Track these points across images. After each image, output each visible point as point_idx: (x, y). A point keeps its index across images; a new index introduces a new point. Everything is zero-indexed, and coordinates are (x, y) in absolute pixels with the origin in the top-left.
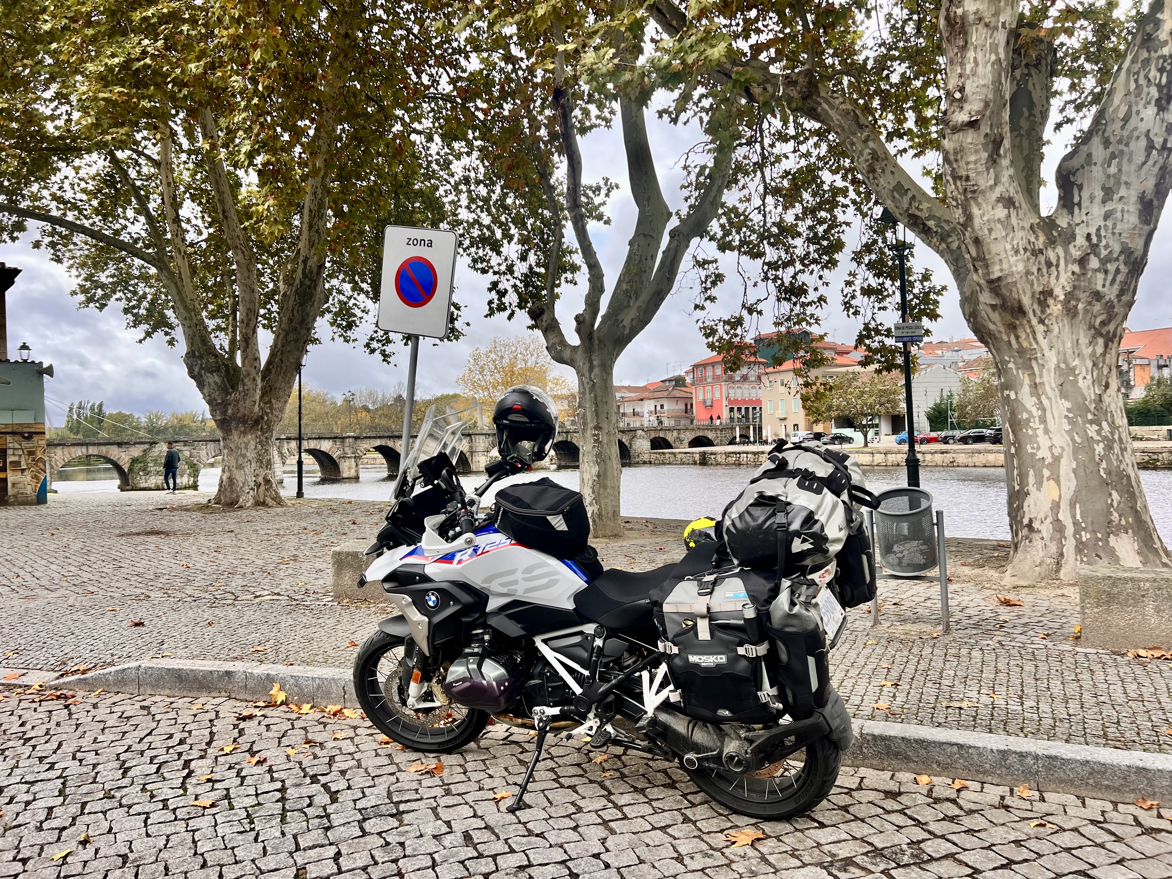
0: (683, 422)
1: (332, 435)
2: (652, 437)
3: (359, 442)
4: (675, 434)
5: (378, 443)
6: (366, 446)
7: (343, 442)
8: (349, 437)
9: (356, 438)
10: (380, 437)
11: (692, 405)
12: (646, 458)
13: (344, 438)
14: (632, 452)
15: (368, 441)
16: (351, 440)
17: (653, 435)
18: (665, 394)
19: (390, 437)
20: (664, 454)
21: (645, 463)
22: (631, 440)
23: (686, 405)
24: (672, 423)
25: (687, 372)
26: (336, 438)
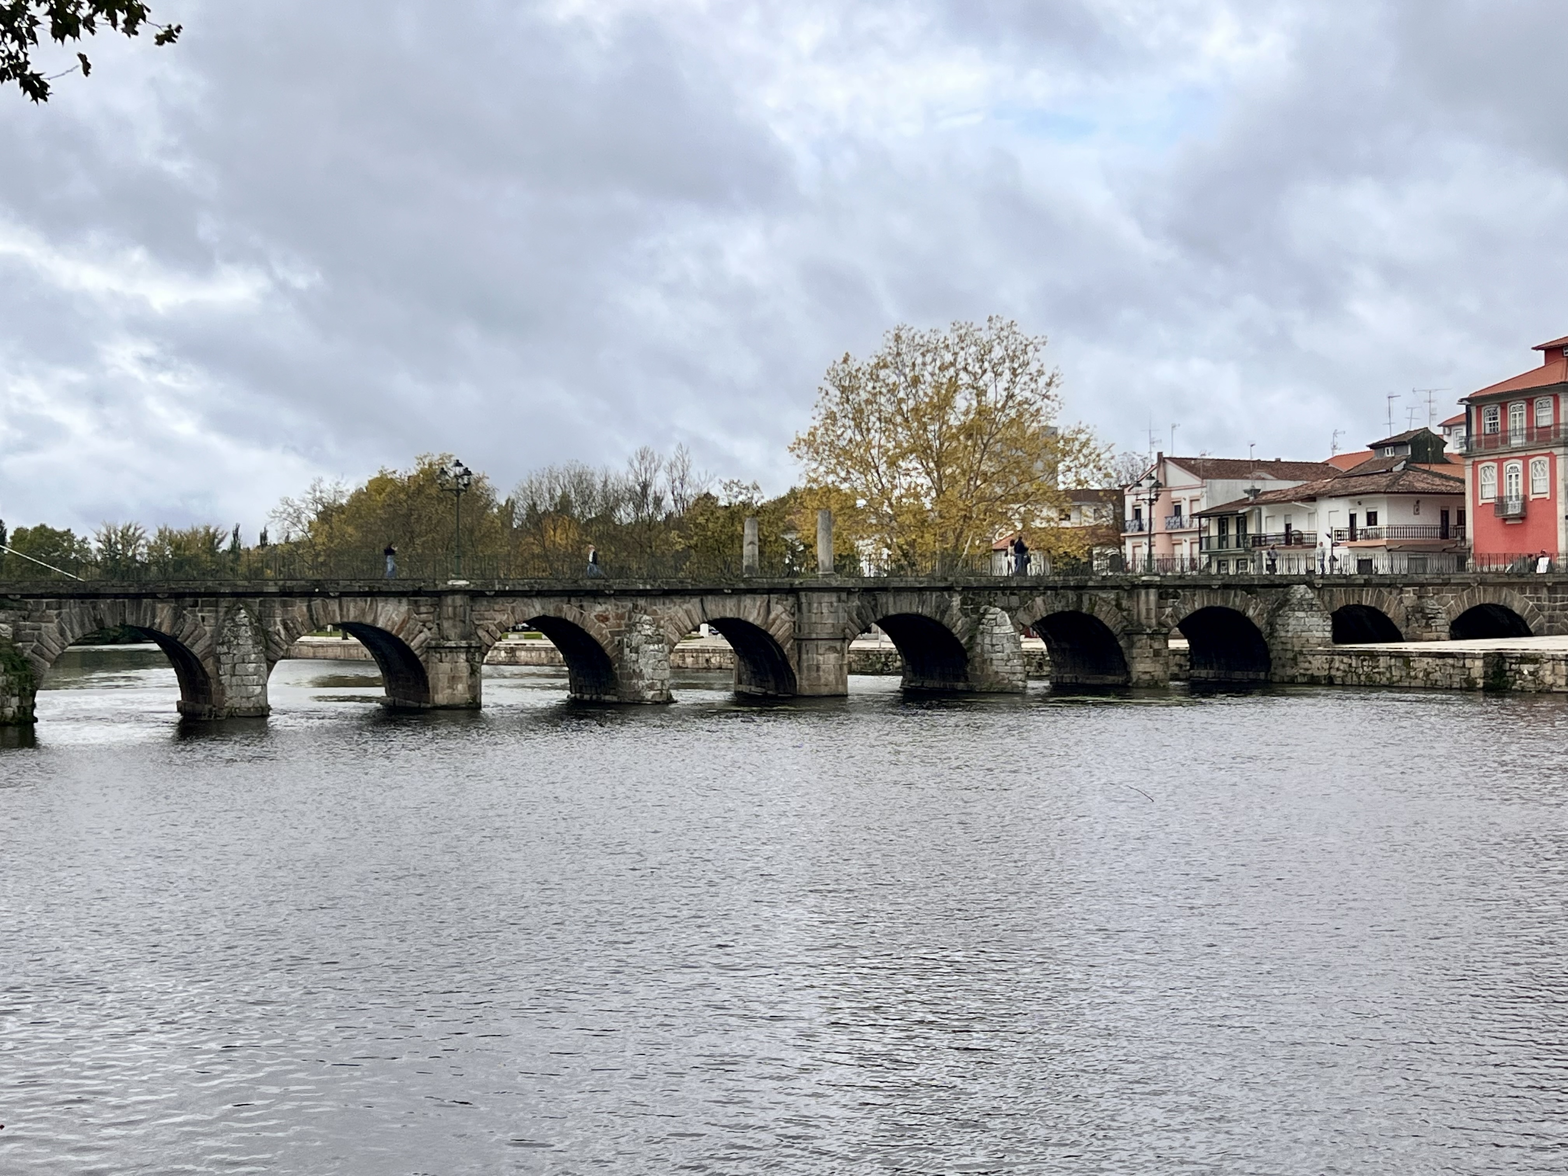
0: (1434, 564)
1: (408, 587)
2: (1337, 606)
3: (482, 605)
4: (1409, 596)
5: (536, 609)
6: (502, 618)
7: (437, 605)
8: (454, 591)
9: (474, 595)
10: (540, 594)
11: (1462, 515)
12: (1318, 665)
13: (440, 595)
14: (1276, 649)
15: (508, 604)
16: (459, 600)
17: (1341, 599)
18: (1383, 481)
19: (569, 594)
20: (1373, 655)
21: (1313, 681)
22: (1273, 614)
23: (1445, 515)
24: (1402, 565)
25: (1448, 425)
26: (418, 593)
